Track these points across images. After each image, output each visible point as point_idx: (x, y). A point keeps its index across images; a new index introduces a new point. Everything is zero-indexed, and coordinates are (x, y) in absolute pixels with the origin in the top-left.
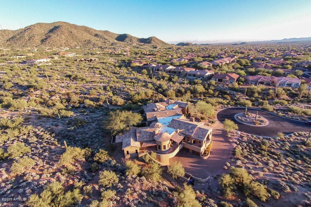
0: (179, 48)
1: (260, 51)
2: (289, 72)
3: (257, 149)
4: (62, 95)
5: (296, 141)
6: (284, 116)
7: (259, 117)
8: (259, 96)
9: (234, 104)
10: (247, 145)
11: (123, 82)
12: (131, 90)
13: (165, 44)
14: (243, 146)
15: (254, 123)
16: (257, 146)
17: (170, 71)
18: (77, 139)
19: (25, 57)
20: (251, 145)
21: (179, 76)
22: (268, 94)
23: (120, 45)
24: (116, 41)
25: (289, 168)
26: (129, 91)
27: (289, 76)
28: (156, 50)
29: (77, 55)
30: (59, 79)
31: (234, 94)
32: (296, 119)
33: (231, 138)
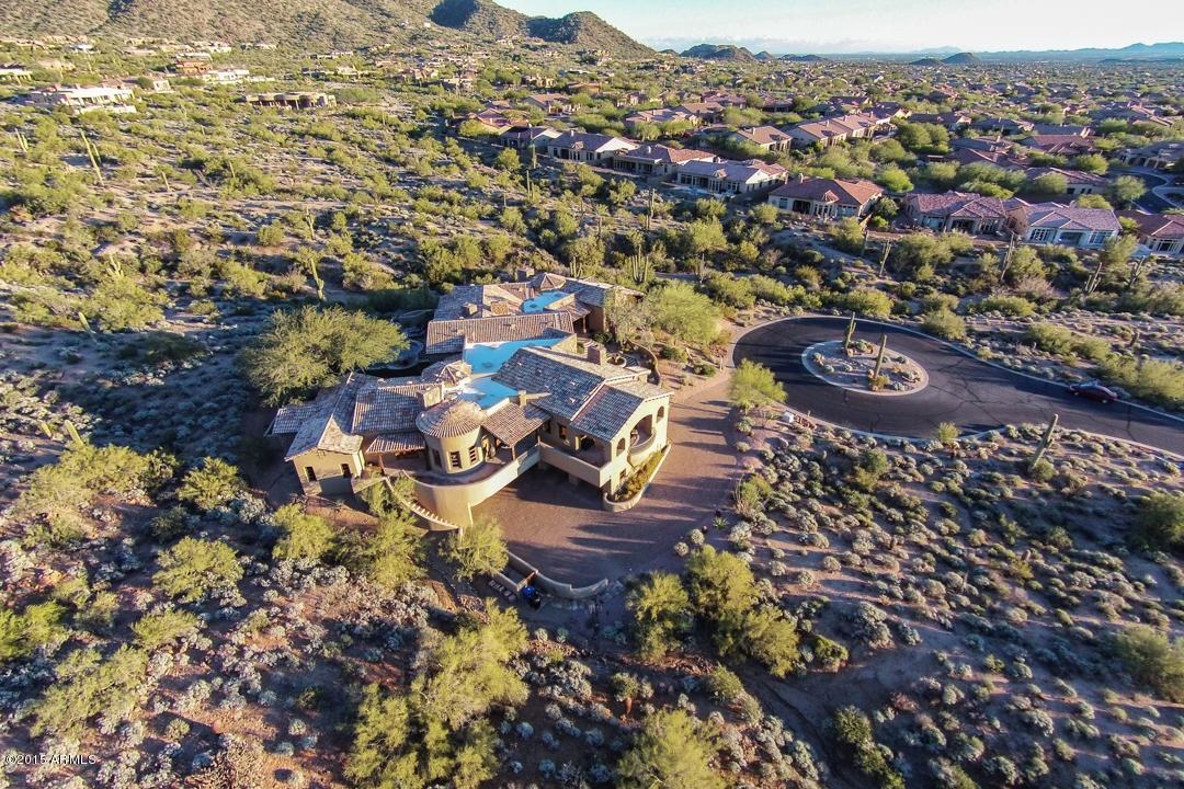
0: (684, 67)
1: (1016, 93)
2: (1090, 187)
3: (839, 483)
4: (148, 240)
5: (1002, 457)
6: (996, 360)
7: (899, 360)
8: (938, 278)
9: (820, 303)
10: (805, 467)
11: (407, 197)
12: (427, 232)
13: (634, 45)
14: (786, 468)
15: (868, 383)
16: (842, 472)
17: (611, 161)
18: (141, 414)
19: (28, 73)
20: (817, 468)
21: (645, 180)
22: (975, 272)
23: (443, 44)
24: (427, 25)
25: (924, 559)
26: (419, 233)
27: (1084, 200)
28: (592, 70)
29: (255, 79)
30: (150, 176)
31: (839, 266)
32: (1038, 375)
33: (750, 434)
